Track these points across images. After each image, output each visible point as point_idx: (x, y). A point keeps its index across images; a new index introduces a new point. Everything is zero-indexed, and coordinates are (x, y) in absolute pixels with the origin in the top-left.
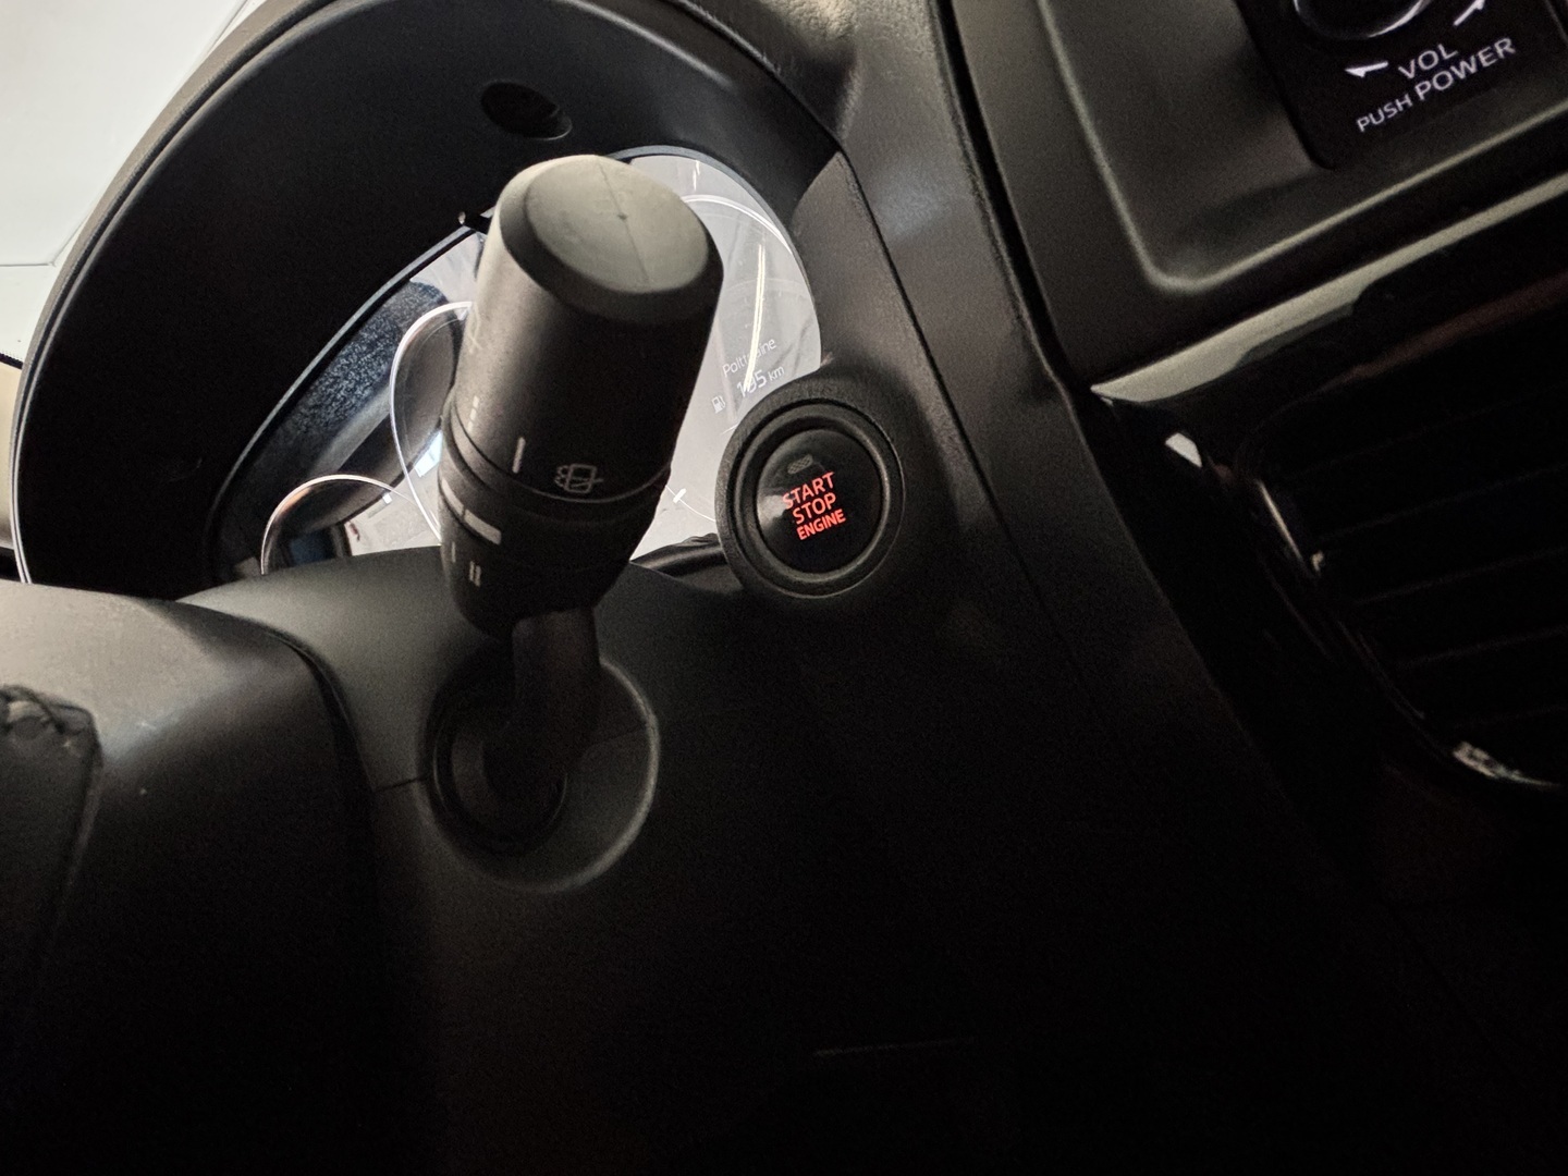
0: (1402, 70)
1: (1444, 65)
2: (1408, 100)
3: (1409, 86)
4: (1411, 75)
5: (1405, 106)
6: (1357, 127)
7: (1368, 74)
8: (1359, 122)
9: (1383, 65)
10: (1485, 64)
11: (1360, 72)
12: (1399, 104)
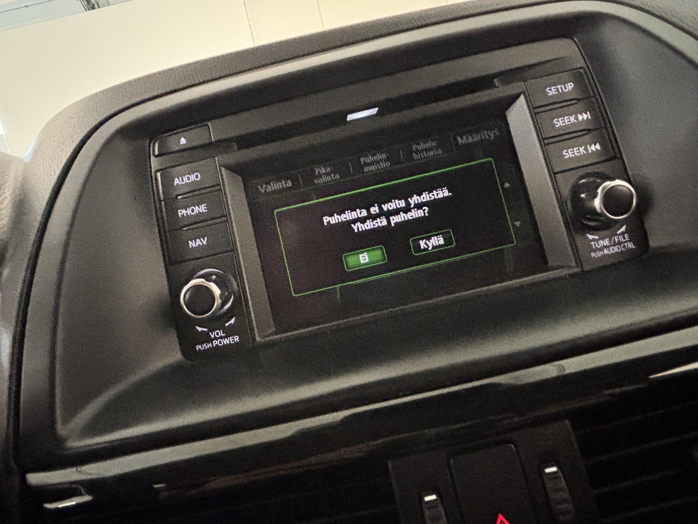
0: (210, 333)
1: (221, 338)
2: (211, 345)
3: (211, 340)
4: (213, 337)
5: (210, 346)
6: (196, 348)
7: (202, 331)
8: (197, 346)
9: (206, 330)
10: (232, 342)
11: (200, 329)
12: (208, 346)
